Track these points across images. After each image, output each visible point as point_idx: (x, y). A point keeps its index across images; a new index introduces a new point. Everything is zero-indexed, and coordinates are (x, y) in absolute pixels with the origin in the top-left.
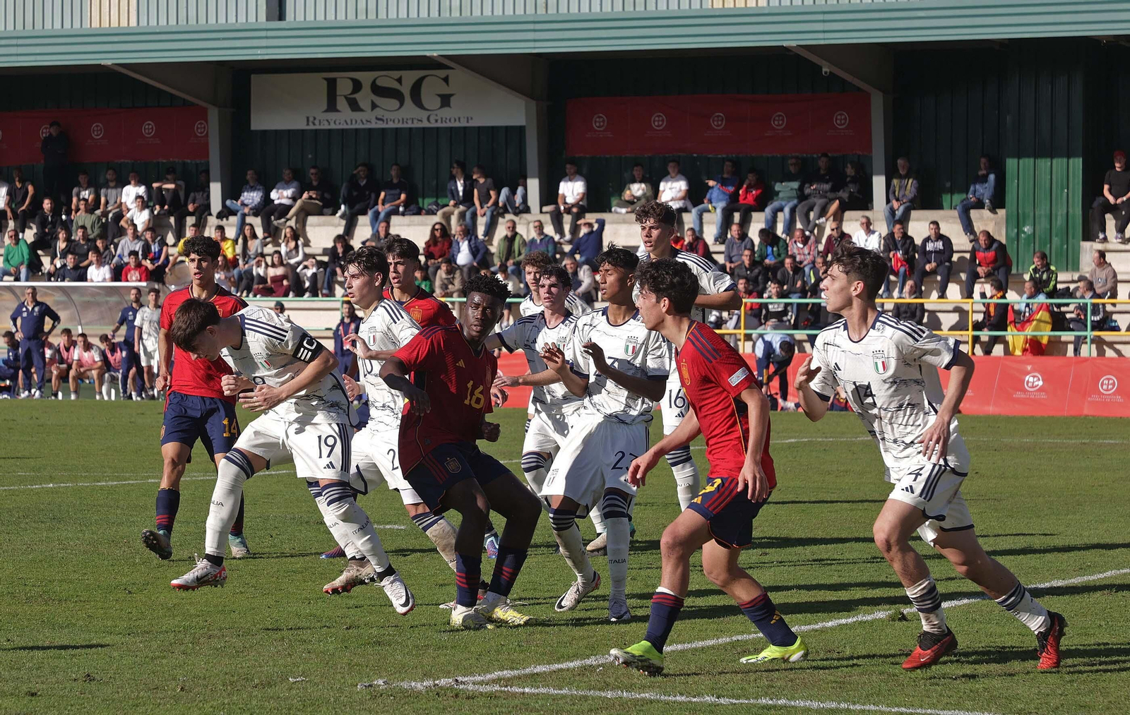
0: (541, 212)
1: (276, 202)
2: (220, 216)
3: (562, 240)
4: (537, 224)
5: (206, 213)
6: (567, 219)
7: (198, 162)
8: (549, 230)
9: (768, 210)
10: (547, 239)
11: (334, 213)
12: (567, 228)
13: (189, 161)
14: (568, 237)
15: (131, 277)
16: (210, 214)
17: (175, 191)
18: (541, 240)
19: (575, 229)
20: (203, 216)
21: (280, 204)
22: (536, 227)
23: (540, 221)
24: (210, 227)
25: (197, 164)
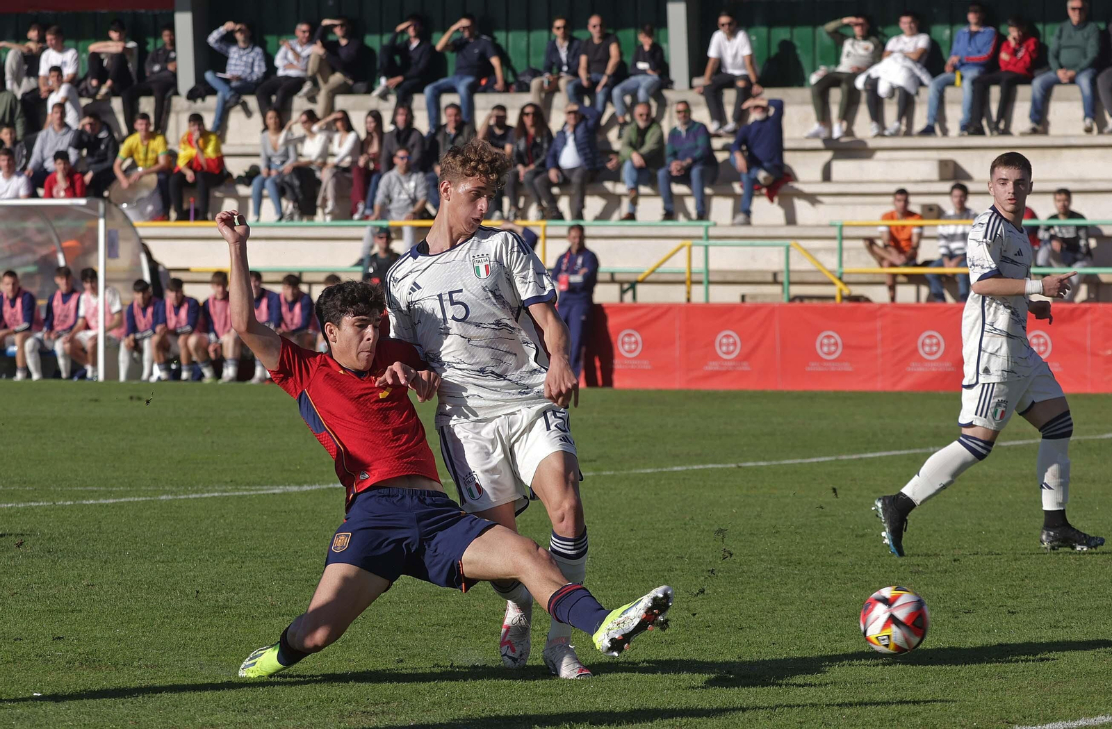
0: (691, 87)
1: (281, 73)
2: (193, 95)
3: (721, 132)
4: (681, 107)
5: (171, 92)
6: (729, 96)
7: (157, 12)
8: (701, 114)
9: (1037, 82)
10: (695, 128)
11: (369, 91)
12: (729, 111)
13: (143, 11)
14: (731, 125)
15: (58, 192)
16: (177, 93)
17: (121, 58)
18: (687, 130)
19: (741, 115)
20: (167, 96)
21: (287, 78)
22: (679, 112)
23: (685, 103)
24: (178, 113)
25: (155, 16)
